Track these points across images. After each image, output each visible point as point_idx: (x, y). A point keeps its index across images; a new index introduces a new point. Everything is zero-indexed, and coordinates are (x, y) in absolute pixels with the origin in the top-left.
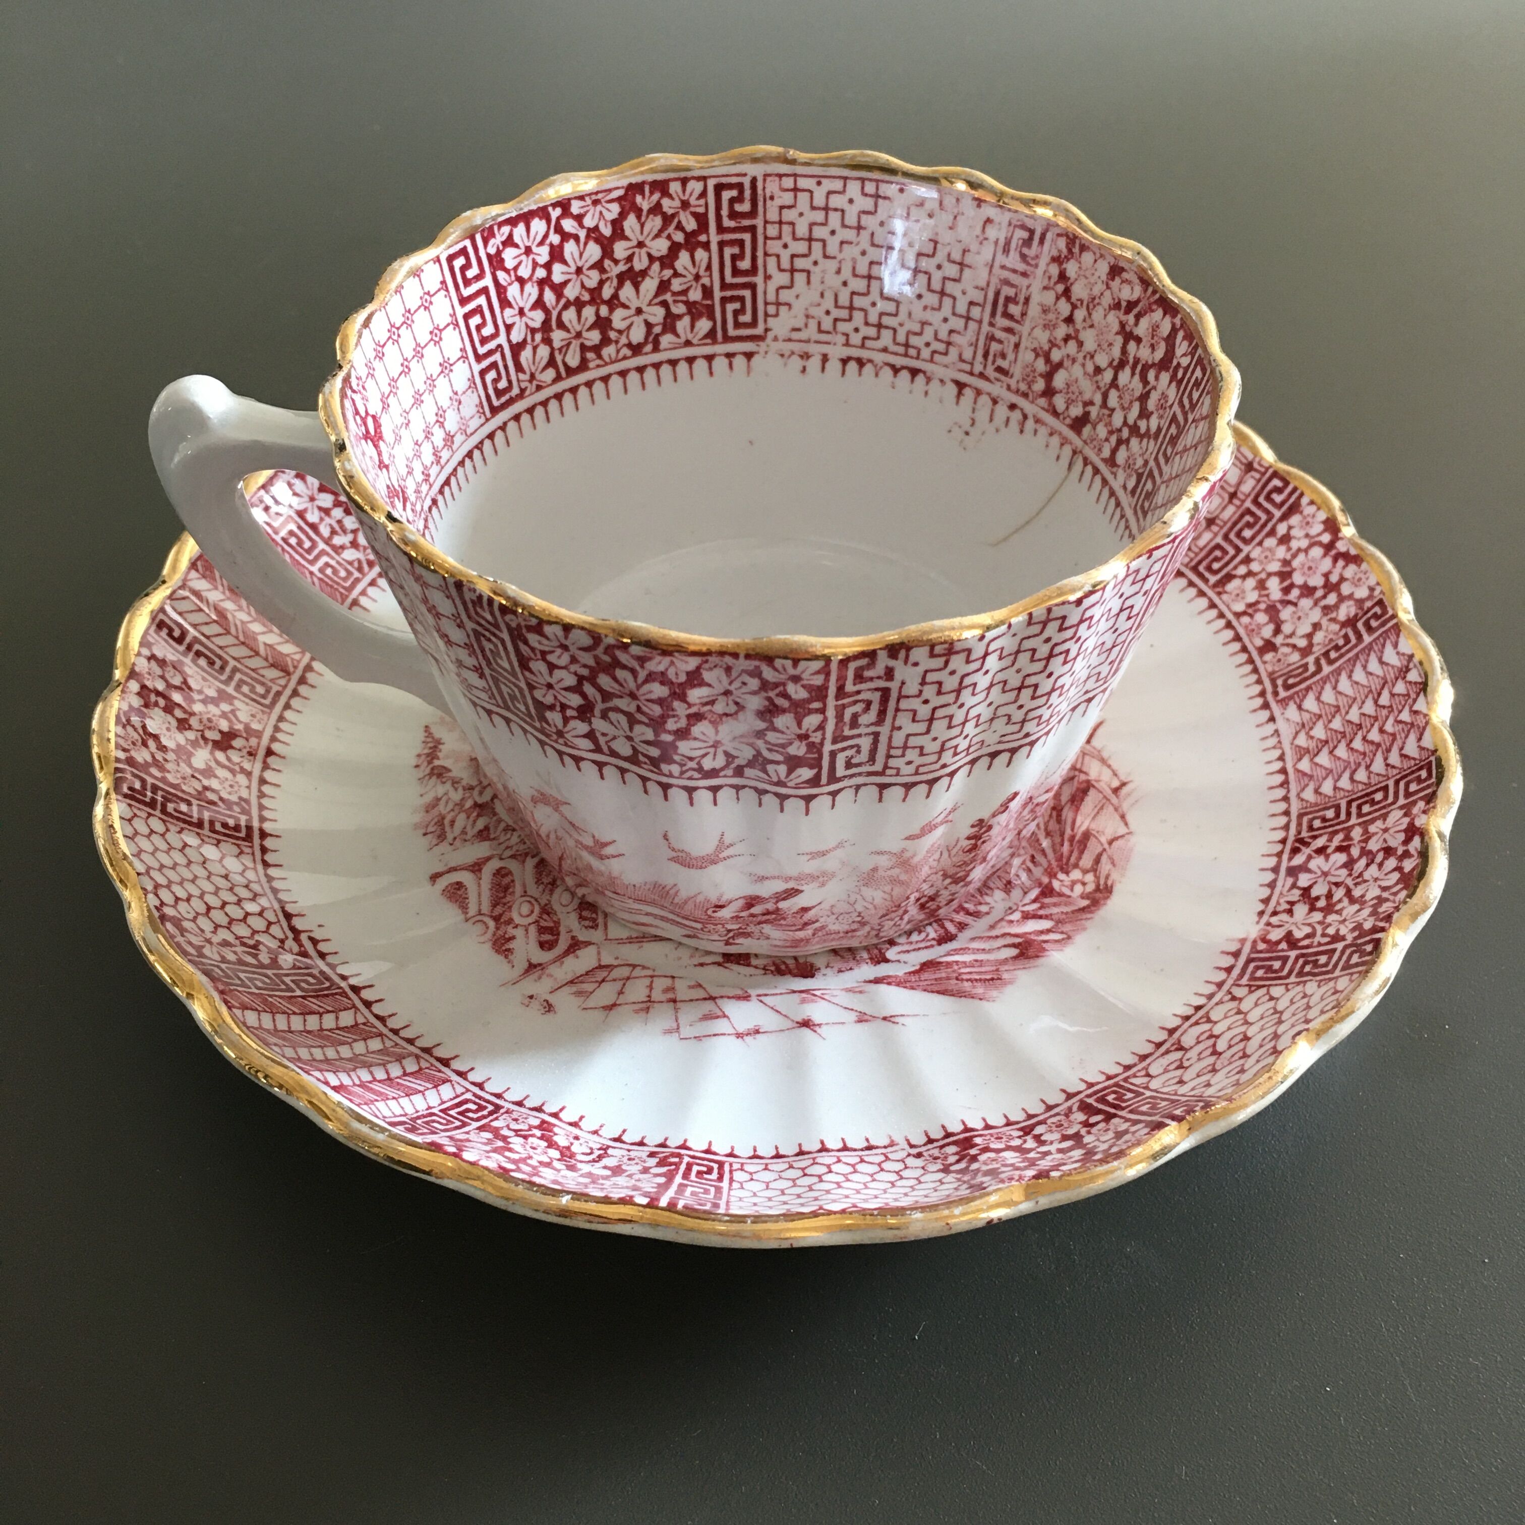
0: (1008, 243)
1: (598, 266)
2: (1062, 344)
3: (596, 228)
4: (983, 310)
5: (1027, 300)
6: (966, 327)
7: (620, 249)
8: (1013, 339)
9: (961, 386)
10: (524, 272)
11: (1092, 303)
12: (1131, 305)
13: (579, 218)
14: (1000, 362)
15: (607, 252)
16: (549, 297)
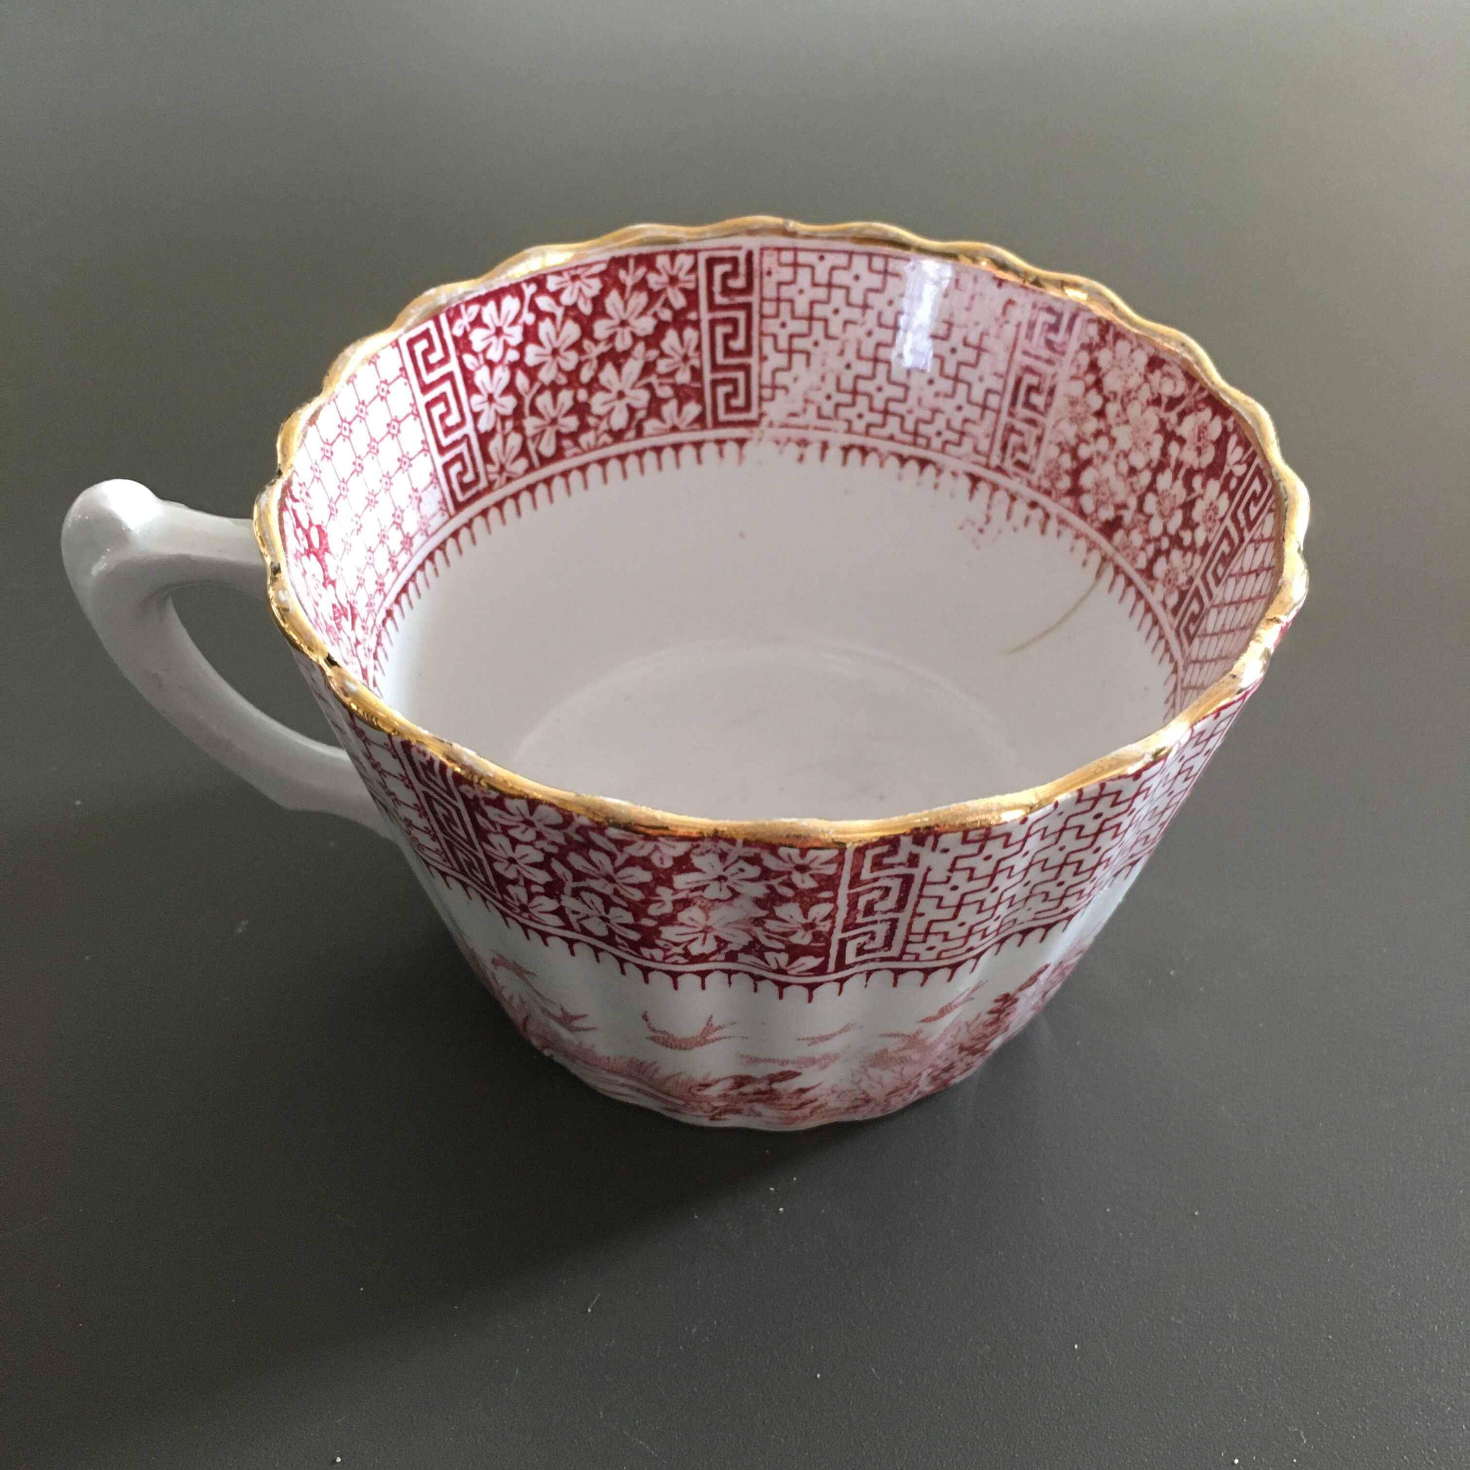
0: (1032, 325)
1: (577, 346)
2: (1092, 440)
3: (575, 306)
4: (1001, 400)
5: (1052, 392)
6: (982, 416)
7: (601, 328)
8: (1036, 432)
9: (975, 480)
10: (494, 354)
11: (1127, 398)
12: (1173, 403)
13: (556, 295)
14: (1020, 456)
15: (587, 332)
16: (522, 380)
